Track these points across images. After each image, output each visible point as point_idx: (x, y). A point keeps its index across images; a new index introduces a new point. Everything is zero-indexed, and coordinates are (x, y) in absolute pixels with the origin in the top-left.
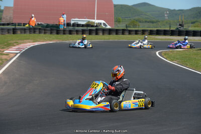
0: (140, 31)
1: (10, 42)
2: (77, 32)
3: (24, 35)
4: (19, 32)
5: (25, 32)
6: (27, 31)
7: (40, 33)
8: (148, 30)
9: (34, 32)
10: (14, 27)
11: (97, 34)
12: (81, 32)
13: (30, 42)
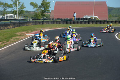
0: (114, 21)
1: (35, 29)
2: (78, 22)
3: (47, 25)
4: (45, 23)
5: (48, 24)
6: (50, 23)
7: (57, 23)
8: (118, 21)
9: (54, 23)
10: (43, 21)
11: (89, 23)
12: (80, 23)
13: (47, 29)
